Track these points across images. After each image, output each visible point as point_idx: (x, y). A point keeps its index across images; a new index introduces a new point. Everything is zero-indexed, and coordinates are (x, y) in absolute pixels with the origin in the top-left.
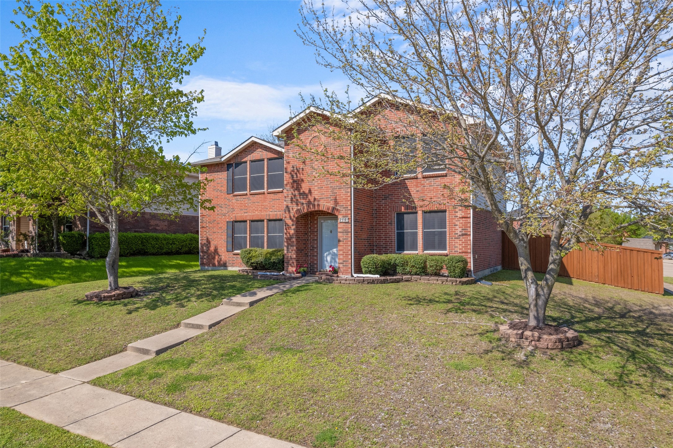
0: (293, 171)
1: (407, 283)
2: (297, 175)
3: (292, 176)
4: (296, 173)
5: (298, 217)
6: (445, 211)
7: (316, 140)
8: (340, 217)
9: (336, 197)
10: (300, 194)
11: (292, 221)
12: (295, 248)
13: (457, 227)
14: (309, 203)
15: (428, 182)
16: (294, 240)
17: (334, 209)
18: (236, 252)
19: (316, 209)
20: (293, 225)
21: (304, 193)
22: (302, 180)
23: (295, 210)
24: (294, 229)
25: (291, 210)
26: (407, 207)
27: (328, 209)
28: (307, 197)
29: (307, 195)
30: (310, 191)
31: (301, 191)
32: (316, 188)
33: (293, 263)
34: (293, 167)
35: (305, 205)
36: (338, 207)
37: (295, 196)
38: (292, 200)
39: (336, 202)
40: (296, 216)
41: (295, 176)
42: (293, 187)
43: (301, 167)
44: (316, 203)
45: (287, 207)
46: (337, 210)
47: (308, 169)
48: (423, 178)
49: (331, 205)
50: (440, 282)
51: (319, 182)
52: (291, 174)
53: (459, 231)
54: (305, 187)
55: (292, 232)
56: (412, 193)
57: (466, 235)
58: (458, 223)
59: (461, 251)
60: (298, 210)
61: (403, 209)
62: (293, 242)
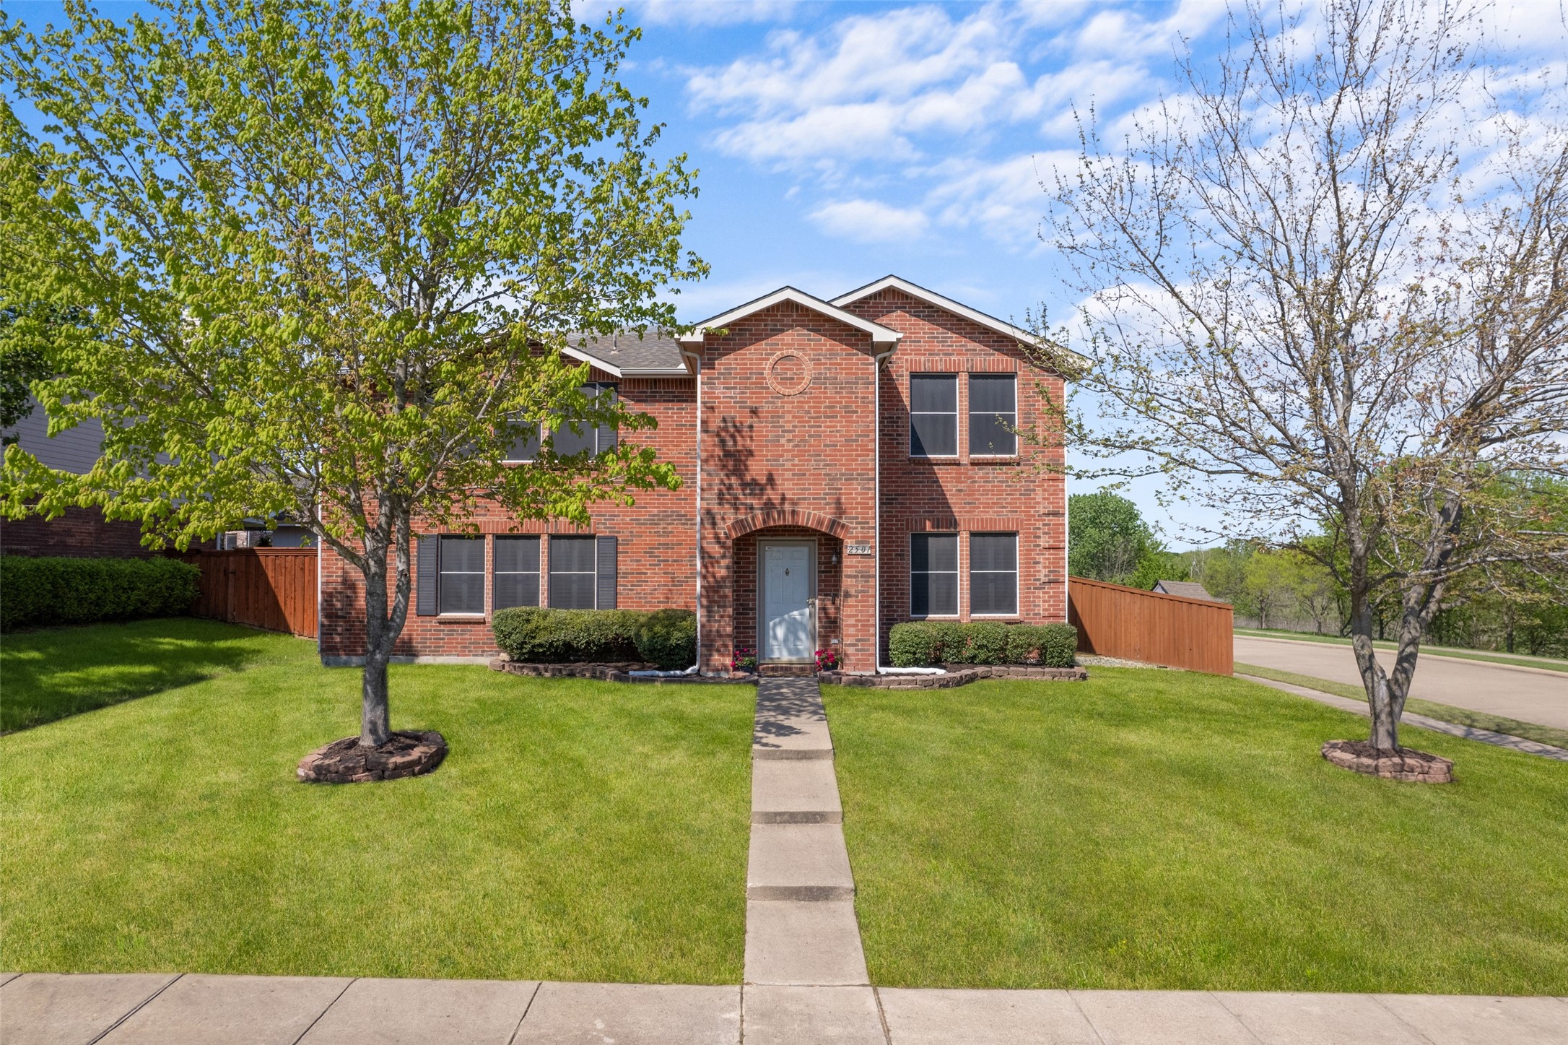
0: (725, 429)
1: (985, 681)
2: (735, 441)
3: (723, 442)
4: (733, 436)
5: (738, 539)
6: (1013, 534)
7: (788, 364)
8: (848, 542)
9: (839, 499)
10: (744, 485)
11: (723, 547)
12: (730, 611)
13: (1039, 567)
14: (769, 506)
15: (981, 473)
16: (728, 592)
17: (833, 523)
18: (445, 615)
19: (789, 521)
20: (724, 557)
21: (755, 482)
22: (751, 453)
23: (729, 523)
24: (728, 567)
25: (719, 521)
26: (937, 524)
27: (820, 522)
28: (762, 494)
29: (762, 489)
30: (771, 479)
31: (748, 478)
32: (788, 475)
33: (726, 646)
34: (724, 420)
35: (758, 513)
36: (843, 521)
37: (730, 488)
38: (721, 496)
39: (840, 509)
40: (734, 535)
41: (730, 443)
42: (724, 467)
43: (748, 421)
44: (787, 507)
45: (709, 512)
46: (843, 526)
47: (763, 428)
48: (972, 464)
49: (827, 514)
50: (1048, 677)
51: (796, 462)
52: (718, 435)
53: (1042, 575)
54: (757, 470)
55: (722, 572)
56: (948, 494)
57: (1056, 582)
58: (1040, 559)
59: (1046, 614)
60: (739, 524)
61: (928, 527)
62: (726, 597)
